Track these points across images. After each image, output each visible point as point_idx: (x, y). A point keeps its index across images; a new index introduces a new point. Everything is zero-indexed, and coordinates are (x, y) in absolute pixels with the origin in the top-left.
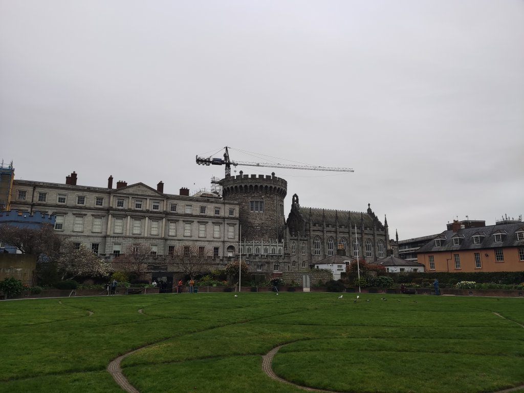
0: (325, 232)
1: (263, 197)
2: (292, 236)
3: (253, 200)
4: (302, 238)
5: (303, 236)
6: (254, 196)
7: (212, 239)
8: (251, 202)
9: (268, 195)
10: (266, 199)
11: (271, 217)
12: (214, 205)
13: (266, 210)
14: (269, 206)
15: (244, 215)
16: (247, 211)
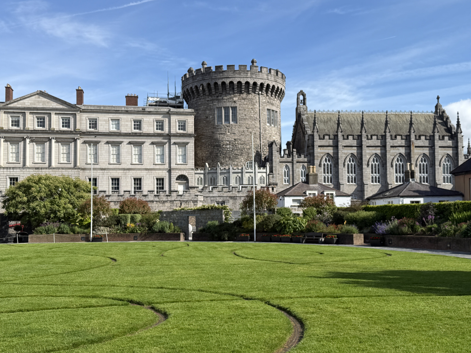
0: (340, 147)
2: (283, 156)
3: (220, 105)
4: (300, 160)
5: (302, 156)
6: (223, 99)
7: (152, 167)
8: (217, 108)
9: (244, 95)
10: (240, 103)
11: (250, 130)
12: (154, 118)
13: (241, 119)
14: (245, 113)
15: (208, 129)
16: (212, 122)
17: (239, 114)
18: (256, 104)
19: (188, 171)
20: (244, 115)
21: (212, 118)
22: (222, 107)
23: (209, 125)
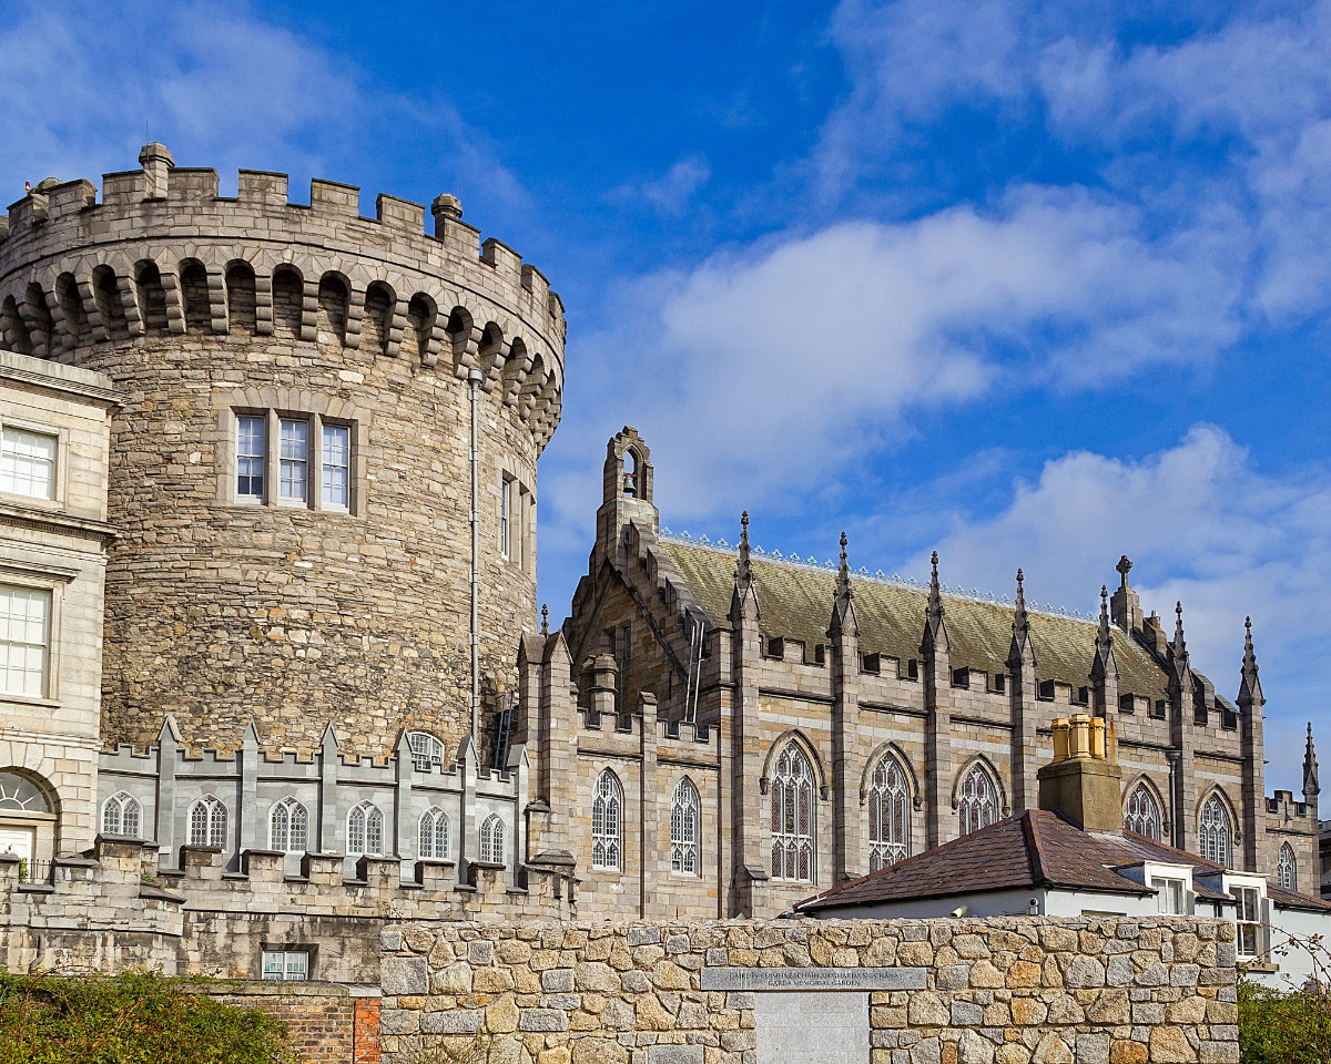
0: (849, 708)
1: (349, 378)
2: (593, 721)
3: (261, 397)
4: (674, 748)
5: (686, 731)
6: (272, 367)
8: (241, 412)
9: (399, 371)
10: (376, 405)
11: (424, 562)
13: (380, 495)
14: (401, 467)
15: (173, 523)
16: (203, 489)
17: (371, 463)
18: (459, 431)
19: (56, 752)
20: (393, 475)
21: (203, 464)
22: (266, 411)
23: (182, 503)
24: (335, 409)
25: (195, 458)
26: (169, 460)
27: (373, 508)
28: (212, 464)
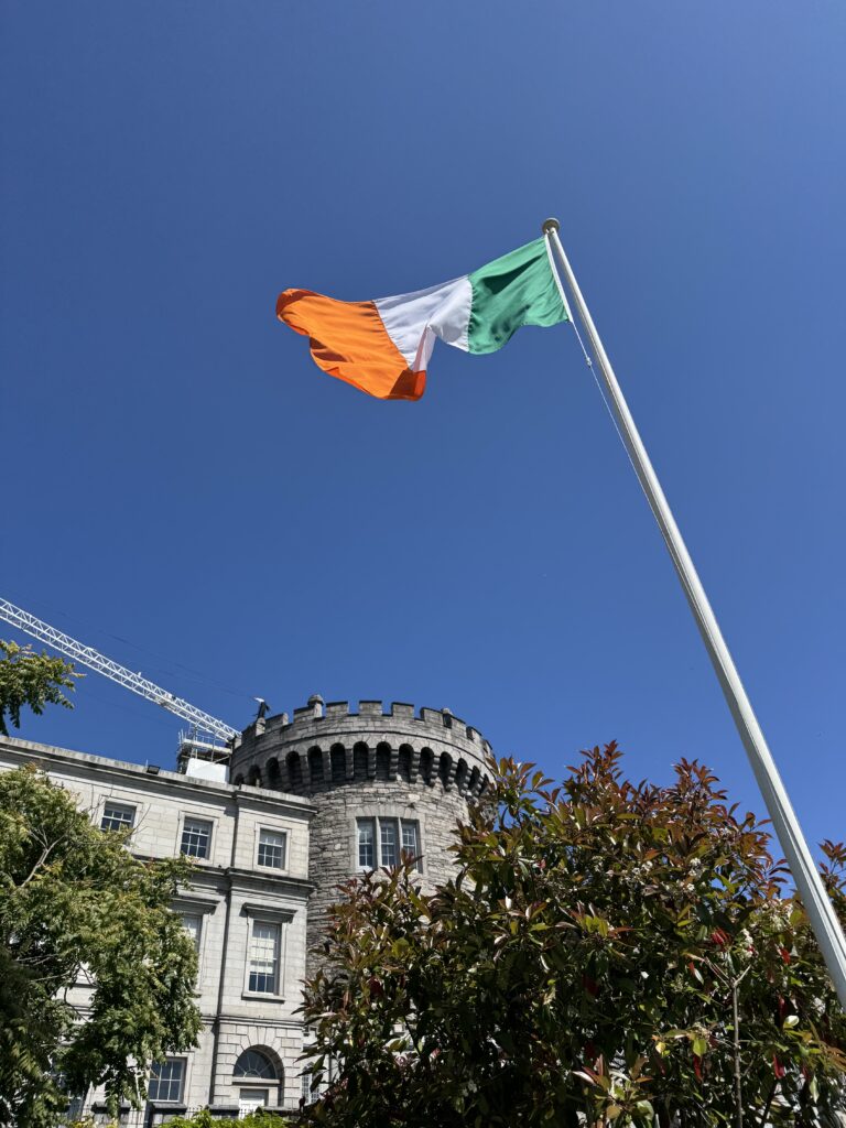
1: (413, 798)
3: (370, 811)
6: (377, 794)
8: (360, 820)
9: (435, 792)
10: (427, 811)
12: (181, 806)
13: (433, 861)
14: (442, 844)
15: (326, 885)
16: (343, 864)
17: (427, 844)
19: (281, 1033)
20: (439, 850)
21: (342, 850)
22: (374, 818)
23: (331, 873)
24: (408, 814)
25: (338, 846)
26: (324, 849)
27: (431, 869)
28: (347, 849)
